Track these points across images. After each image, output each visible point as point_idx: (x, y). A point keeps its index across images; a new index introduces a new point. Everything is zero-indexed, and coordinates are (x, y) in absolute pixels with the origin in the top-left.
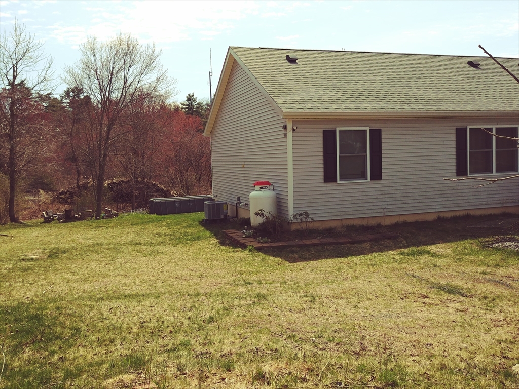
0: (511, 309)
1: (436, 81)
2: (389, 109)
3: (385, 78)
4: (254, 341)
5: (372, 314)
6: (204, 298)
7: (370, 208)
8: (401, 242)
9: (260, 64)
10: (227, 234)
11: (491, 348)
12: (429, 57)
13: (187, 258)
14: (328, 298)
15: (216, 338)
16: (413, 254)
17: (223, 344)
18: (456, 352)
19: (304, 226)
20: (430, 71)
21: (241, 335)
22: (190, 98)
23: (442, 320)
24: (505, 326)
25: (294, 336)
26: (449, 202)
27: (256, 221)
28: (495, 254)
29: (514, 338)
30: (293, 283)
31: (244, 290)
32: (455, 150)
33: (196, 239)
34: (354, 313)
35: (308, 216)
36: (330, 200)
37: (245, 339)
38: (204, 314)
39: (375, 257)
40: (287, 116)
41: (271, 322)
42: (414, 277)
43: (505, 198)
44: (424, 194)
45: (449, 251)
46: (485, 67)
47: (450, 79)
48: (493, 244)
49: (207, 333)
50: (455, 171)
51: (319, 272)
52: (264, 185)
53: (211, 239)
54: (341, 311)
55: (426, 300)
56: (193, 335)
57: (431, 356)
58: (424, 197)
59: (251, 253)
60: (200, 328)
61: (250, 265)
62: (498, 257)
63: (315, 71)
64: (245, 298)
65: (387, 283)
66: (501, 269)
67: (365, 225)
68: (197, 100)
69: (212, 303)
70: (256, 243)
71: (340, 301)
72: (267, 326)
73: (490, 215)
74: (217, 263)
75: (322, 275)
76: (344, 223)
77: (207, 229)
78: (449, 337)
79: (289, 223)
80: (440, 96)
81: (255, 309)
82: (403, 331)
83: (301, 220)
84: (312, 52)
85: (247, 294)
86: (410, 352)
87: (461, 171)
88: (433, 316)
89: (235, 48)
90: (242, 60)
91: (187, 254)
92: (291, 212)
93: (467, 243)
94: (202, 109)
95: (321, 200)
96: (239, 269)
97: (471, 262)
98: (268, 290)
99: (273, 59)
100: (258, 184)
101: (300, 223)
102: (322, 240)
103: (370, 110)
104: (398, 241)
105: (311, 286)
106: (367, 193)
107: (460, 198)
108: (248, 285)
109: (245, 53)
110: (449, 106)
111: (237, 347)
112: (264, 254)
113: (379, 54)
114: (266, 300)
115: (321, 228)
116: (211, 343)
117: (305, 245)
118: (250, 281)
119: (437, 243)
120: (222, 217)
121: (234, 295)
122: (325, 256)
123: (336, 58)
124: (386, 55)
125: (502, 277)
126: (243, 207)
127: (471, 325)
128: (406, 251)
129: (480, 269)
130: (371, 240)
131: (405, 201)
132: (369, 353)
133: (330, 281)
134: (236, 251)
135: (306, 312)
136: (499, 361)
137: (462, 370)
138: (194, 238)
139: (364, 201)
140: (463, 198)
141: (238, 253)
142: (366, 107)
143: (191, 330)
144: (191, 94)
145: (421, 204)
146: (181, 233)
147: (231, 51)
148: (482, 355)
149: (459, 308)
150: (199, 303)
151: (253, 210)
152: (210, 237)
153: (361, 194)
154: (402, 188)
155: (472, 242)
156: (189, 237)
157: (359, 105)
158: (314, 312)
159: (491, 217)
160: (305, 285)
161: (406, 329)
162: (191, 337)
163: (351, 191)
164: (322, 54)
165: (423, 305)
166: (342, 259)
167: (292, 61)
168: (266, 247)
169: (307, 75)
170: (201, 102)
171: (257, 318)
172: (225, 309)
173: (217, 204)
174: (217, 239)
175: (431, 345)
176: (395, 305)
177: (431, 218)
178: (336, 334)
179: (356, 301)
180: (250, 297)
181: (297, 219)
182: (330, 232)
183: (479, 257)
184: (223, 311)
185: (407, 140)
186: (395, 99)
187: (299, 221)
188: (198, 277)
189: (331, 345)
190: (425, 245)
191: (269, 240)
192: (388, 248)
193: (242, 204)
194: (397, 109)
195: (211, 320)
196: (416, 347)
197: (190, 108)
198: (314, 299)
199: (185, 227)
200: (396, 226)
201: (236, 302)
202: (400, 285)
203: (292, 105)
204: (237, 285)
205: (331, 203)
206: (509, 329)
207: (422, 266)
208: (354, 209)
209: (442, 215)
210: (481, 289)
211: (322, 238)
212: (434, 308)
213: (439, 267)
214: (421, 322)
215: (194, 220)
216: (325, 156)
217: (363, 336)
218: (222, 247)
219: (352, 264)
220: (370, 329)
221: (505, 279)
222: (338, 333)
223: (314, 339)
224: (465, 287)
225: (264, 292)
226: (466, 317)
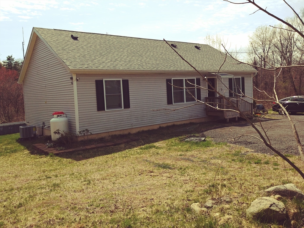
0: (192, 173)
1: (155, 54)
2: (132, 69)
3: (129, 51)
4: (48, 215)
5: (123, 186)
6: (16, 191)
7: (124, 124)
8: (141, 142)
9: (54, 39)
10: (35, 147)
11: (182, 196)
12: (152, 41)
13: (6, 165)
14: (98, 180)
15: (22, 217)
16: (146, 148)
17: (27, 221)
18: (165, 201)
19: (86, 138)
20: (152, 48)
21: (40, 212)
22: (9, 58)
23: (159, 184)
24: (190, 183)
25: (75, 207)
26: (165, 119)
27: (55, 137)
28: (186, 144)
29: (193, 189)
30: (78, 174)
31: (45, 182)
32: (166, 91)
33: (14, 151)
34: (113, 187)
35: (88, 132)
36: (102, 121)
37: (43, 214)
38: (15, 202)
39: (127, 152)
40: (72, 72)
41: (61, 201)
42: (147, 161)
43: (191, 115)
44: (152, 115)
45: (165, 145)
46: (179, 47)
47: (162, 53)
48: (185, 139)
49: (17, 215)
50: (167, 102)
51: (95, 165)
52: (59, 114)
53: (25, 151)
54: (106, 187)
55: (152, 174)
56: (7, 218)
57: (152, 206)
58: (152, 116)
59: (51, 158)
60: (12, 212)
61: (51, 165)
62: (187, 146)
63: (89, 45)
64: (45, 188)
65: (132, 167)
66: (189, 152)
67: (122, 134)
68: (15, 59)
69: (22, 194)
70: (55, 151)
71: (105, 181)
72: (59, 204)
73: (184, 124)
74: (28, 166)
75: (96, 166)
76: (110, 134)
77: (22, 145)
78: (162, 193)
79: (77, 136)
80: (158, 62)
81: (52, 194)
82: (139, 193)
83: (84, 134)
84: (87, 34)
85: (47, 185)
86: (142, 206)
87: (170, 102)
88: (155, 182)
89: (37, 28)
90: (42, 36)
91: (7, 162)
92: (78, 129)
93: (173, 140)
94: (18, 66)
95: (96, 122)
96: (43, 169)
97: (175, 150)
98: (61, 181)
99: (63, 37)
100: (55, 114)
101: (84, 136)
102: (97, 145)
103: (122, 69)
104: (139, 142)
105: (89, 174)
106: (122, 116)
107: (170, 116)
108: (48, 179)
109: (44, 32)
110: (162, 68)
111: (37, 221)
112: (60, 157)
113: (126, 38)
114: (59, 187)
115: (97, 138)
116: (19, 221)
117: (87, 149)
118: (50, 176)
119: (159, 141)
120: (33, 136)
121: (38, 186)
122: (98, 154)
123: (101, 38)
124: (130, 38)
125: (189, 156)
126: (47, 128)
127: (173, 185)
128: (143, 147)
129: (179, 153)
130: (125, 143)
131: (143, 119)
132: (119, 210)
133: (101, 169)
134: (42, 157)
135: (84, 191)
136: (186, 203)
137: (167, 211)
138: (12, 151)
139: (121, 120)
140: (171, 116)
141: (43, 158)
142: (119, 67)
143: (5, 214)
144: (10, 56)
145: (151, 120)
146: (3, 149)
147: (34, 30)
148: (177, 201)
149: (168, 176)
150: (12, 195)
151: (53, 130)
152: (23, 150)
153: (119, 117)
154: (141, 112)
155: (176, 139)
156: (9, 151)
157: (116, 66)
158: (89, 190)
159: (185, 125)
160: (85, 174)
161: (140, 192)
162: (5, 219)
163: (114, 115)
164: (93, 36)
165: (150, 177)
166: (109, 155)
167: (75, 38)
168: (62, 153)
169: (85, 47)
170: (18, 61)
171: (52, 200)
172: (30, 197)
173: (28, 127)
174: (29, 150)
175: (153, 199)
176: (136, 179)
177: (156, 127)
178: (102, 202)
179: (114, 180)
180: (49, 186)
181: (81, 134)
182: (102, 140)
183: (179, 147)
184: (29, 198)
185: (142, 86)
186: (135, 63)
187: (83, 135)
188: (13, 177)
189: (98, 209)
190: (153, 143)
191: (64, 148)
192: (134, 146)
193: (46, 126)
194: (136, 69)
195: (20, 205)
196: (145, 202)
197: (9, 64)
198: (90, 182)
199: (6, 144)
200: (139, 133)
201: (39, 191)
202: (139, 167)
203: (75, 65)
204: (41, 179)
205: (102, 123)
206: (191, 184)
207: (151, 154)
208: (115, 125)
209: (161, 126)
210: (179, 164)
211: (97, 144)
212: (156, 178)
213: (159, 154)
214: (149, 187)
215: (13, 139)
216: (97, 95)
217: (117, 200)
218: (32, 156)
219: (114, 158)
220: (121, 195)
221: (190, 157)
222: (103, 201)
223: (88, 207)
224: (172, 164)
225: (58, 182)
226: (171, 180)
